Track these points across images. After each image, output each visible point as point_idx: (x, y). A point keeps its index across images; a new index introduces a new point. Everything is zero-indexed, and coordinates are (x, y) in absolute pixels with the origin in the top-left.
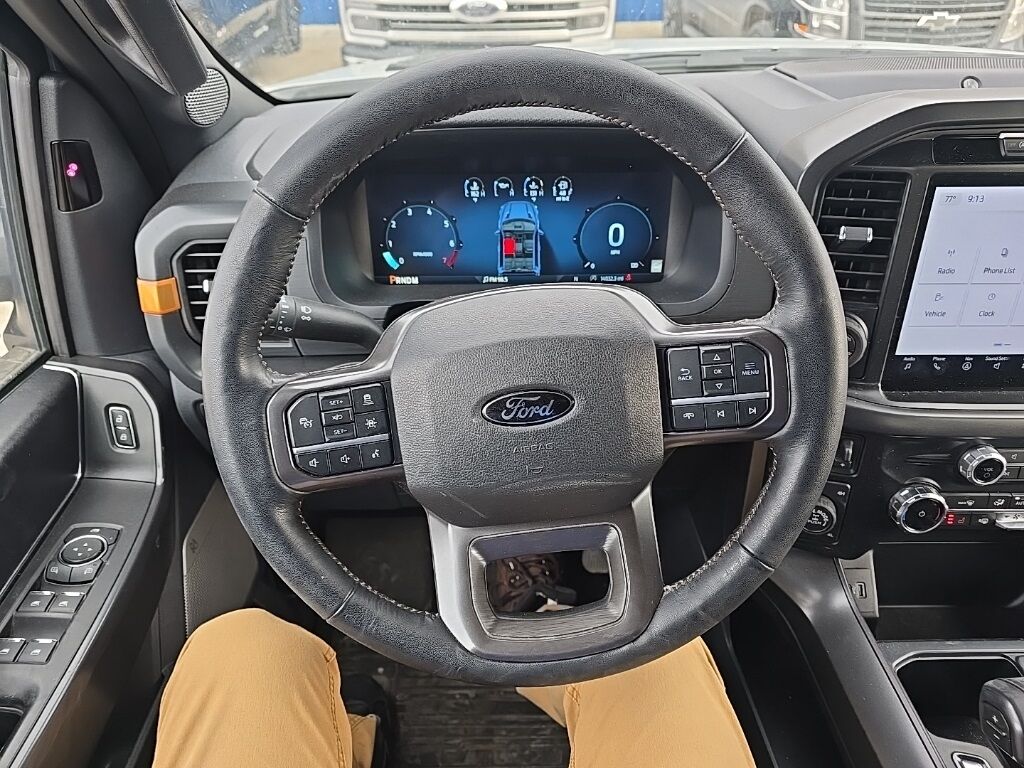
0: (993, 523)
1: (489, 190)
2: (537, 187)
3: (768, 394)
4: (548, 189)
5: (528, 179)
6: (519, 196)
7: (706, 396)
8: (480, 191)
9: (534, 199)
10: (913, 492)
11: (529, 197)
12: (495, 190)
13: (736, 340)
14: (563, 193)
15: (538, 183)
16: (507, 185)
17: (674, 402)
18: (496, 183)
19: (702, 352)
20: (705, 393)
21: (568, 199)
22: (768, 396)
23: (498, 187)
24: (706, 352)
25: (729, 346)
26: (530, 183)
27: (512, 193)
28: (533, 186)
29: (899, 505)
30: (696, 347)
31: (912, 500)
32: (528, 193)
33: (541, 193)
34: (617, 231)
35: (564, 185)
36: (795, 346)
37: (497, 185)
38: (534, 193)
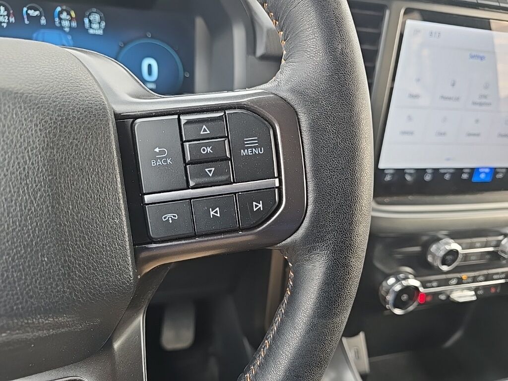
0: (448, 297)
1: (19, 16)
2: (68, 17)
3: (277, 180)
4: (80, 19)
5: (59, 9)
6: (51, 24)
7: (193, 188)
8: (8, 15)
9: (67, 30)
10: (398, 280)
11: (61, 28)
12: (25, 16)
13: (231, 107)
14: (95, 26)
15: (69, 14)
16: (37, 13)
17: (147, 198)
18: (25, 9)
19: (183, 122)
20: (192, 184)
21: (100, 32)
22: (277, 185)
23: (28, 14)
24: (189, 122)
25: (222, 114)
26: (61, 13)
27: (43, 21)
28: (64, 15)
29: (387, 292)
30: (176, 117)
31: (398, 288)
32: (60, 23)
33: (74, 24)
34: (150, 66)
35: (96, 17)
36: (309, 112)
37: (27, 11)
38: (66, 24)
